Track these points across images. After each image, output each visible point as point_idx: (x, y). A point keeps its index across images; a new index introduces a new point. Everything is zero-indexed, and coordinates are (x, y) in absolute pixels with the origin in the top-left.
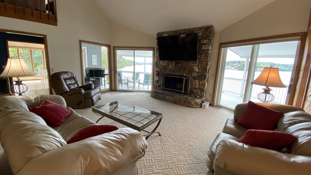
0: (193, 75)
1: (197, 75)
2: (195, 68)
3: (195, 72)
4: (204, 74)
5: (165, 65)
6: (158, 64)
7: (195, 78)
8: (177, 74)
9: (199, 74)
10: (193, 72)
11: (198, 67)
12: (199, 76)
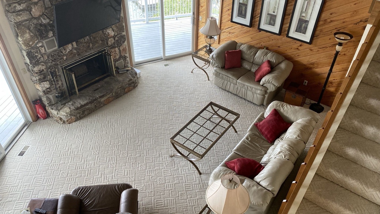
0: (110, 43)
1: (114, 41)
2: (110, 32)
3: (110, 38)
4: (122, 36)
5: (55, 51)
6: (36, 56)
7: (113, 47)
8: (88, 54)
9: (116, 39)
10: (108, 38)
11: (113, 29)
12: (117, 41)
